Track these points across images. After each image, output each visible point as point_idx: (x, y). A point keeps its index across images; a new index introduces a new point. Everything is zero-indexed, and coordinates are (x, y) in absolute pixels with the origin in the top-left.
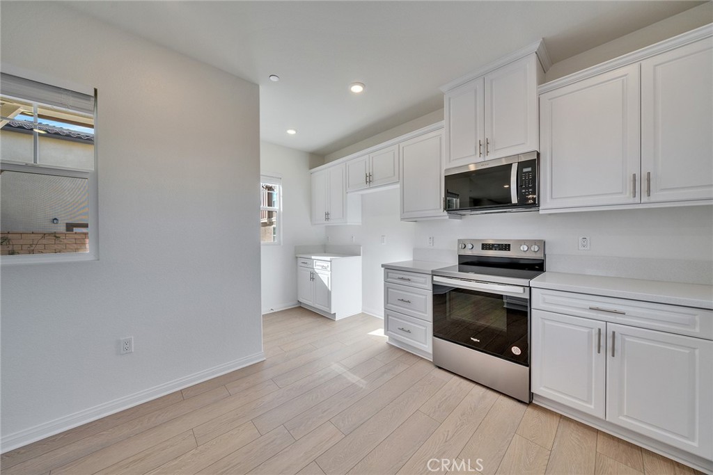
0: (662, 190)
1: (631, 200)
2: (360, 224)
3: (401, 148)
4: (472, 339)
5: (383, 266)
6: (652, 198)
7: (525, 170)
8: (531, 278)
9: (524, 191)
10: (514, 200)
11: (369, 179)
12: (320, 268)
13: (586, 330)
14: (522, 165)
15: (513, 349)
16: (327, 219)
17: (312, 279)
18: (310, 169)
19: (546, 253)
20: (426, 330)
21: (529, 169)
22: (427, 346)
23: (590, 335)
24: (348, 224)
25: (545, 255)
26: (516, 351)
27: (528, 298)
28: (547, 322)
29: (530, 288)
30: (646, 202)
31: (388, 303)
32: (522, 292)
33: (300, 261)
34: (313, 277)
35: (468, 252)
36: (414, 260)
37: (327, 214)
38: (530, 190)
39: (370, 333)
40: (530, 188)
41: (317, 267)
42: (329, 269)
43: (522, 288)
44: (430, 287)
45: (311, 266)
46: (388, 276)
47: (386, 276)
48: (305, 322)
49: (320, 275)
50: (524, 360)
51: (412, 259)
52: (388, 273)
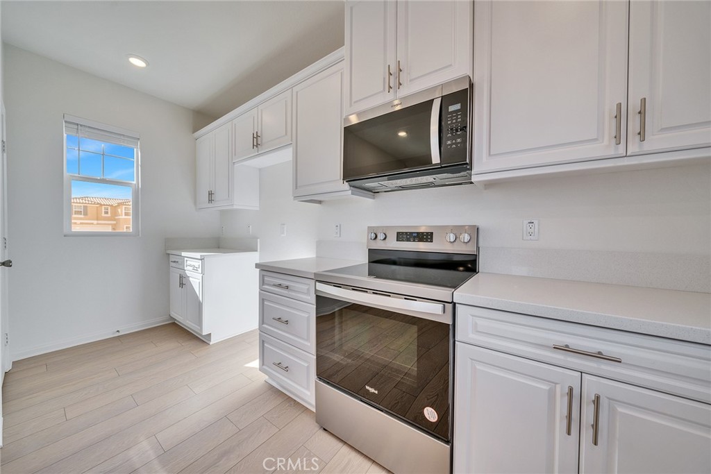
0: (664, 130)
1: (612, 153)
2: (258, 209)
3: (294, 94)
4: (367, 387)
5: (257, 266)
6: (648, 146)
7: (452, 108)
8: (455, 286)
9: (449, 142)
10: (436, 158)
11: (257, 141)
12: (191, 268)
13: (545, 387)
14: (447, 100)
15: (425, 409)
16: (210, 200)
17: (182, 284)
18: (193, 132)
19: (480, 245)
20: (308, 367)
21: (458, 107)
22: (308, 393)
23: (551, 395)
24: (235, 207)
25: (478, 248)
26: (431, 414)
27: (450, 322)
28: (479, 367)
29: (454, 304)
30: (637, 153)
31: (263, 324)
32: (440, 312)
33: (172, 258)
34: (183, 281)
35: (379, 245)
36: (317, 257)
37: (211, 194)
38: (459, 140)
39: (247, 365)
40: (459, 136)
41: (188, 268)
42: (200, 270)
43: (440, 306)
44: (313, 300)
45: (181, 267)
46: (263, 280)
47: (262, 282)
48: (170, 346)
49: (191, 279)
50: (443, 431)
51: (315, 256)
52: (263, 276)
